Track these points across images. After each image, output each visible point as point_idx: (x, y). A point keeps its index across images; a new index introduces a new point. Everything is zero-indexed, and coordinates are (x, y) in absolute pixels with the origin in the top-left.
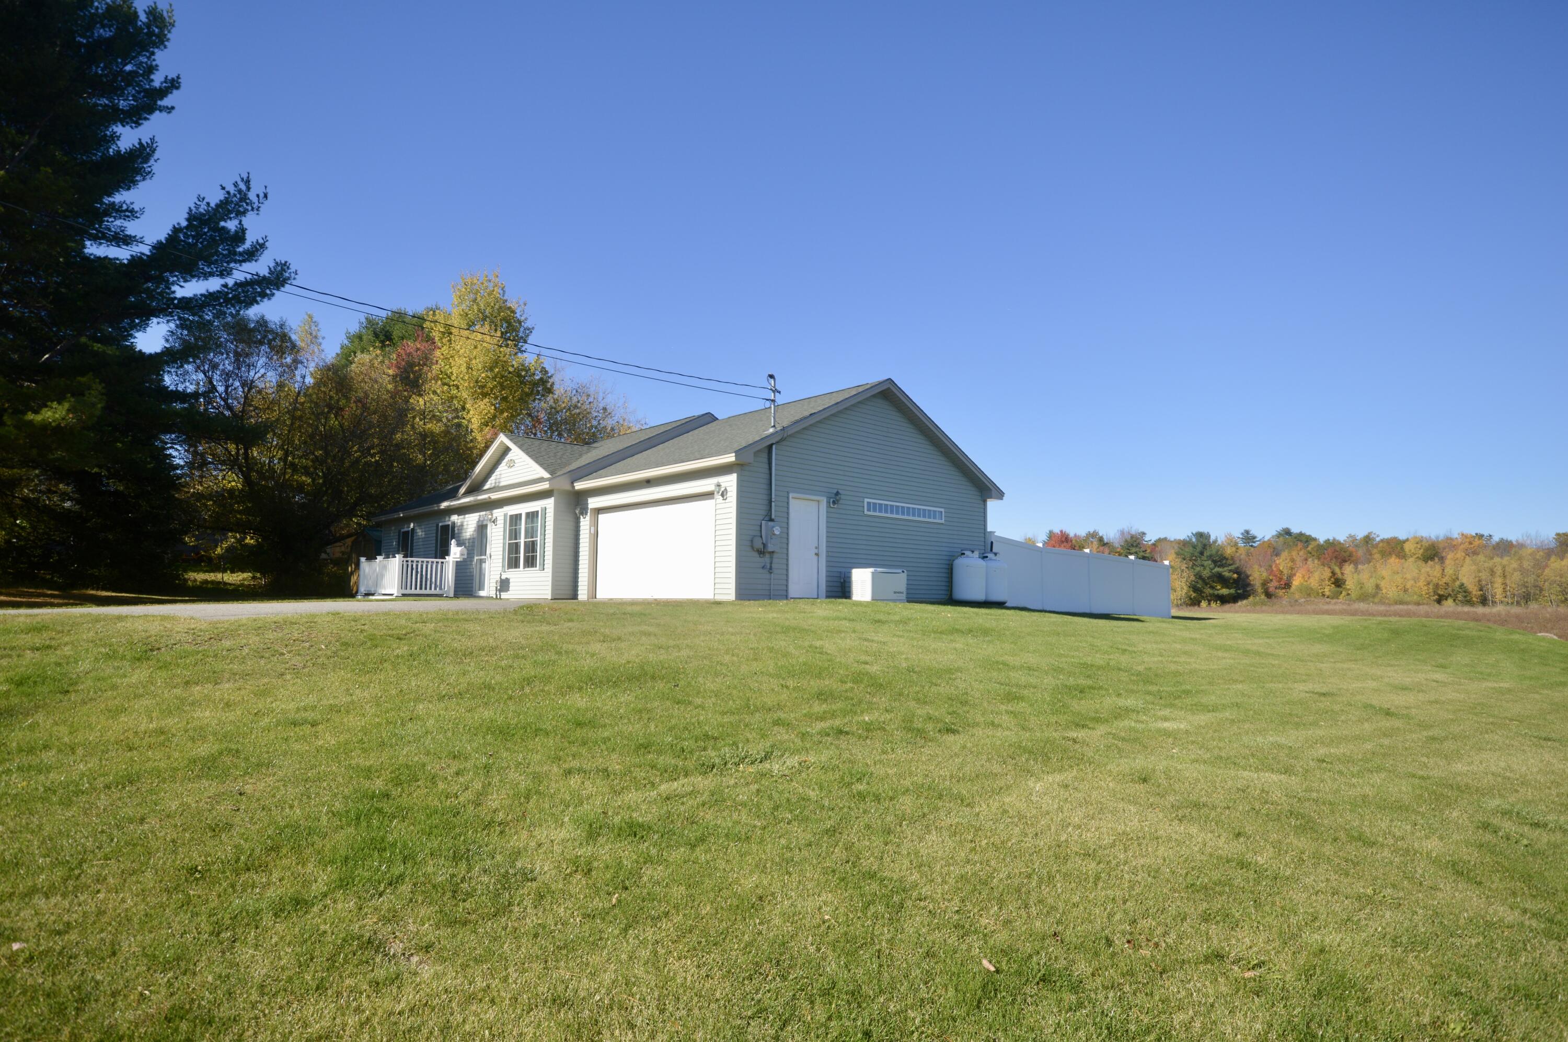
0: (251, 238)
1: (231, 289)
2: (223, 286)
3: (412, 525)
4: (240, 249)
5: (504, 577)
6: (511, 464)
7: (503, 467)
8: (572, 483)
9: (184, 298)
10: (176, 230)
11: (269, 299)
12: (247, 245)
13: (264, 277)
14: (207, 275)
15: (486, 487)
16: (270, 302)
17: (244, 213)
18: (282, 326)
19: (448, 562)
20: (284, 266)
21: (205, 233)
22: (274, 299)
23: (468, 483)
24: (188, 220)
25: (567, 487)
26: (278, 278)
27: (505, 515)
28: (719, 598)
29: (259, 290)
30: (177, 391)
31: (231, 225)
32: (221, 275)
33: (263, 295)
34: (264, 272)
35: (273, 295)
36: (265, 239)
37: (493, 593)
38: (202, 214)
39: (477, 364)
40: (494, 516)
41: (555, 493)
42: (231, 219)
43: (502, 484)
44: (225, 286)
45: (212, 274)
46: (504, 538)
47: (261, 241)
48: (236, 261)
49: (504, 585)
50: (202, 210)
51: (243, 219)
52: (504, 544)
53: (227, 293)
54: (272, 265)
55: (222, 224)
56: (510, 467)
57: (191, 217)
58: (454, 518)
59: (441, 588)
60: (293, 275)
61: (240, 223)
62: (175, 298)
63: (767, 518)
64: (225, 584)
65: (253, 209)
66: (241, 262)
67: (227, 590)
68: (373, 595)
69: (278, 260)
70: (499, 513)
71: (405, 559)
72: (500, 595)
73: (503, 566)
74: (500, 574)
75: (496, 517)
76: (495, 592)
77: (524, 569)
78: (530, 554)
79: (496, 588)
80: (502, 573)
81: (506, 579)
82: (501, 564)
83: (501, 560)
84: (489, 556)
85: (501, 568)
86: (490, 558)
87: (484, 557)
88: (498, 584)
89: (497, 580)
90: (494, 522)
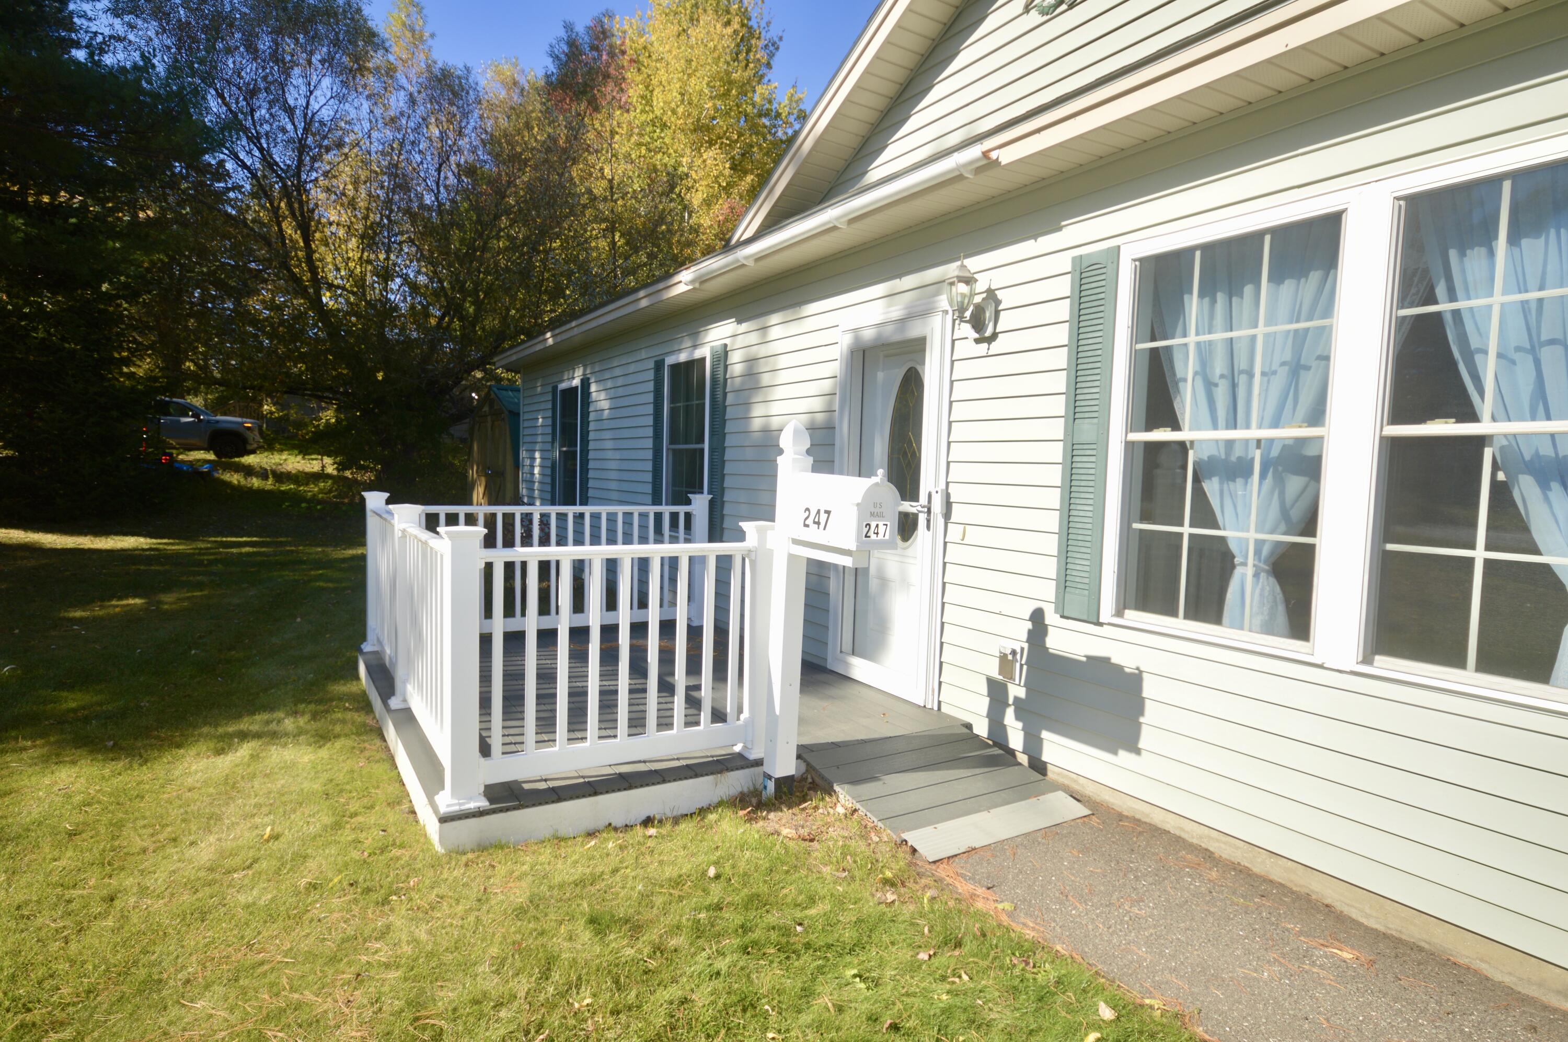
37: (969, 708)
40: (983, 286)
49: (1082, 695)
52: (1085, 448)
70: (1024, 272)
72: (1033, 744)
73: (1064, 582)
74: (1037, 617)
75: (991, 294)
76: (983, 704)
77: (1367, 660)
78: (1480, 554)
79: (997, 691)
80: (1051, 617)
81: (1100, 664)
82: (1051, 568)
83: (1051, 544)
84: (937, 506)
85: (1046, 593)
86: (947, 515)
87: (907, 507)
88: (1020, 673)
89: (1007, 648)
90: (978, 323)
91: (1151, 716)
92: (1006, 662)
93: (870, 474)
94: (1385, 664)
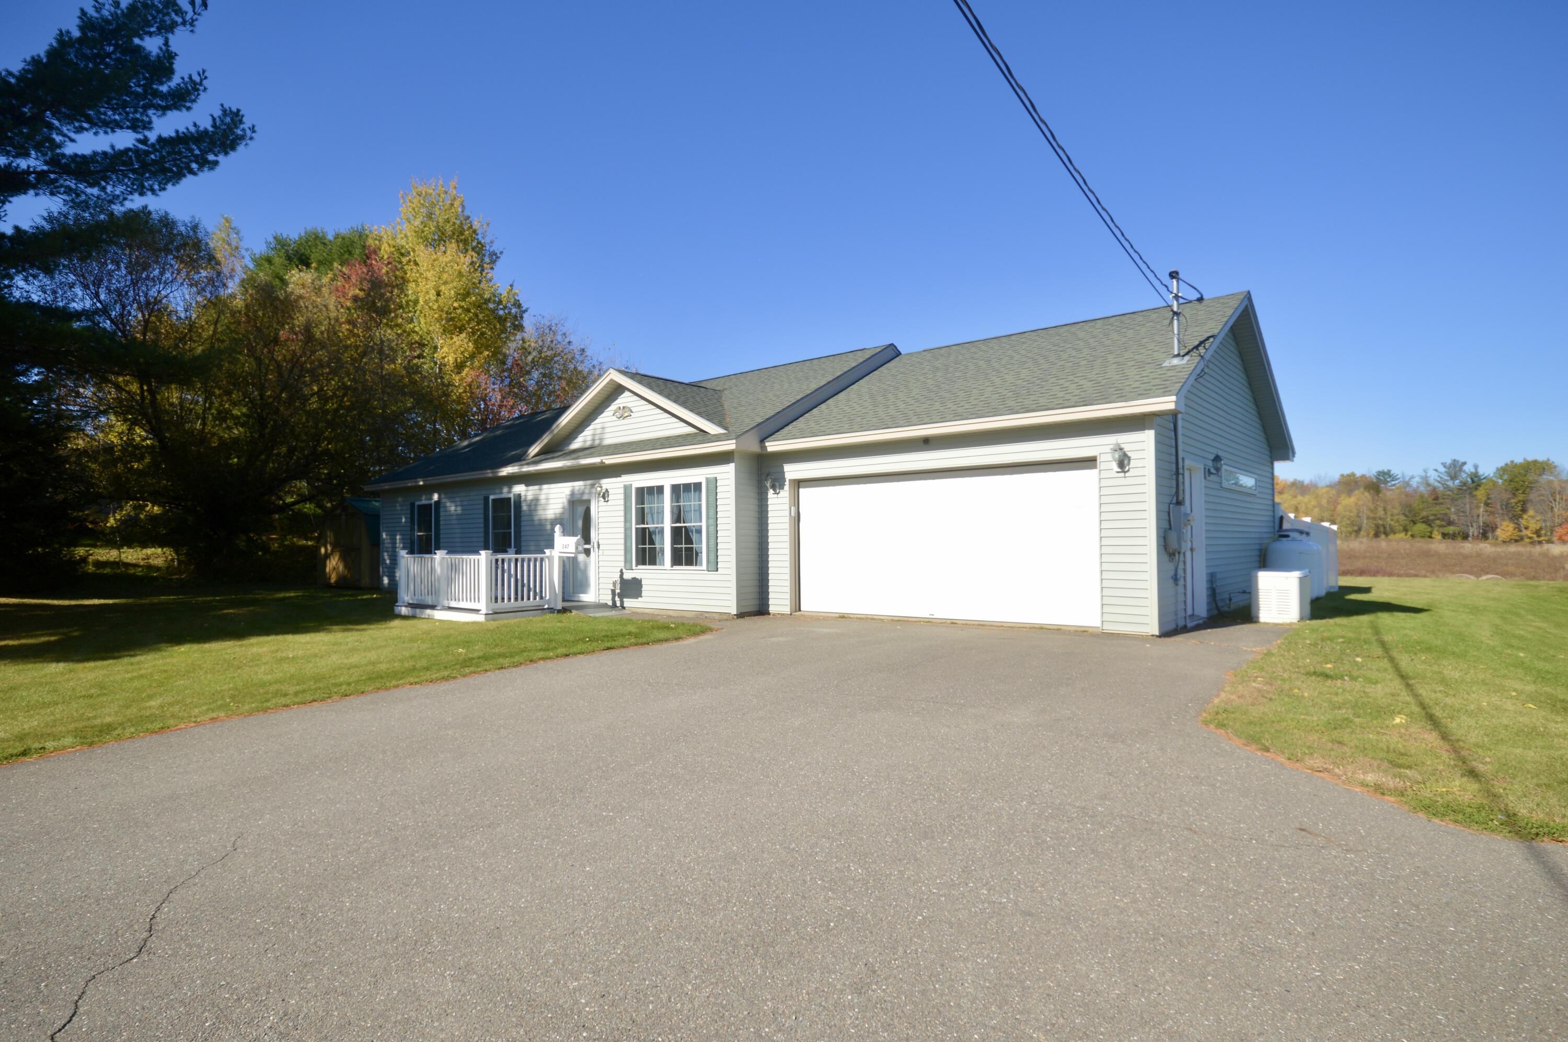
0: (182, 70)
1: (153, 145)
2: (139, 141)
3: (436, 497)
4: (164, 89)
5: (628, 575)
6: (624, 414)
7: (607, 417)
8: (762, 441)
9: (76, 155)
10: (64, 41)
11: (211, 169)
12: (176, 81)
13: (206, 131)
14: (112, 126)
15: (576, 444)
16: (212, 172)
17: (171, 28)
18: (195, 228)
19: (550, 559)
20: (236, 117)
21: (109, 55)
22: (218, 169)
23: (546, 439)
24: (81, 28)
25: (755, 448)
26: (225, 135)
27: (627, 489)
28: (1110, 628)
29: (197, 152)
30: (57, 308)
31: (152, 45)
32: (134, 127)
33: (204, 163)
34: (206, 124)
35: (216, 163)
36: (203, 74)
37: (607, 599)
38: (107, 21)
39: (449, 291)
40: (604, 487)
41: (736, 456)
42: (150, 34)
43: (607, 442)
44: (144, 141)
45: (118, 125)
46: (627, 520)
47: (197, 78)
48: (157, 107)
49: (631, 588)
50: (105, 13)
51: (170, 36)
52: (627, 530)
53: (147, 153)
54: (218, 113)
55: (137, 41)
56: (622, 417)
57: (86, 23)
58: (519, 489)
59: (541, 598)
60: (249, 133)
61: (166, 43)
62: (64, 155)
63: (1174, 501)
64: (127, 565)
65: (184, 23)
66: (165, 109)
67: (134, 577)
68: (433, 607)
69: (226, 106)
70: (614, 485)
71: (494, 558)
72: (622, 602)
73: (626, 561)
74: (621, 571)
75: (607, 490)
76: (610, 597)
77: (672, 567)
78: (684, 546)
79: (613, 592)
80: (624, 571)
81: (634, 579)
82: (622, 558)
83: (622, 553)
84: (596, 545)
85: (622, 564)
86: (599, 548)
87: (587, 546)
88: (618, 586)
89: (614, 579)
90: (604, 497)
91: (644, 588)
92: (614, 584)
93: (577, 536)
94: (675, 567)
